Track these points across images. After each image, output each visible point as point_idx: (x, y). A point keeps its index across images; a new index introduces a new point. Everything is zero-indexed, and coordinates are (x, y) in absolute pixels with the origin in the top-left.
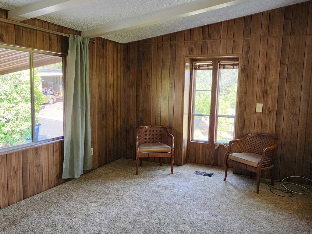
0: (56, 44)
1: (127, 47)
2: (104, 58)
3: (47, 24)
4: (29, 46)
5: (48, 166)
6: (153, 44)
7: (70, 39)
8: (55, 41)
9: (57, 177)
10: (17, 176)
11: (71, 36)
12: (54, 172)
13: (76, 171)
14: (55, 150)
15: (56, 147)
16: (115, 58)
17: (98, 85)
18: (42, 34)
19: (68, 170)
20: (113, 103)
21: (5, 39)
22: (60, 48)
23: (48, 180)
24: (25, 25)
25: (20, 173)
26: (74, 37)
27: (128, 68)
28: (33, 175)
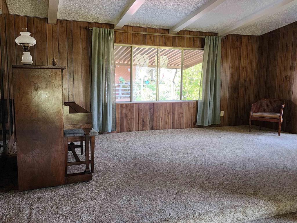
0: (198, 43)
1: (262, 38)
2: (238, 48)
3: (193, 32)
4: (180, 46)
5: (188, 115)
6: (280, 33)
7: (206, 39)
8: (197, 41)
9: (193, 123)
10: (169, 116)
11: (206, 37)
12: (192, 120)
13: (205, 122)
14: (193, 106)
15: (194, 105)
16: (250, 48)
17: (231, 67)
18: (188, 39)
19: (201, 120)
20: (245, 81)
21: (167, 44)
22: (200, 45)
23: (187, 123)
24: (178, 35)
25: (170, 114)
26: (209, 37)
27: (262, 54)
28: (178, 118)
